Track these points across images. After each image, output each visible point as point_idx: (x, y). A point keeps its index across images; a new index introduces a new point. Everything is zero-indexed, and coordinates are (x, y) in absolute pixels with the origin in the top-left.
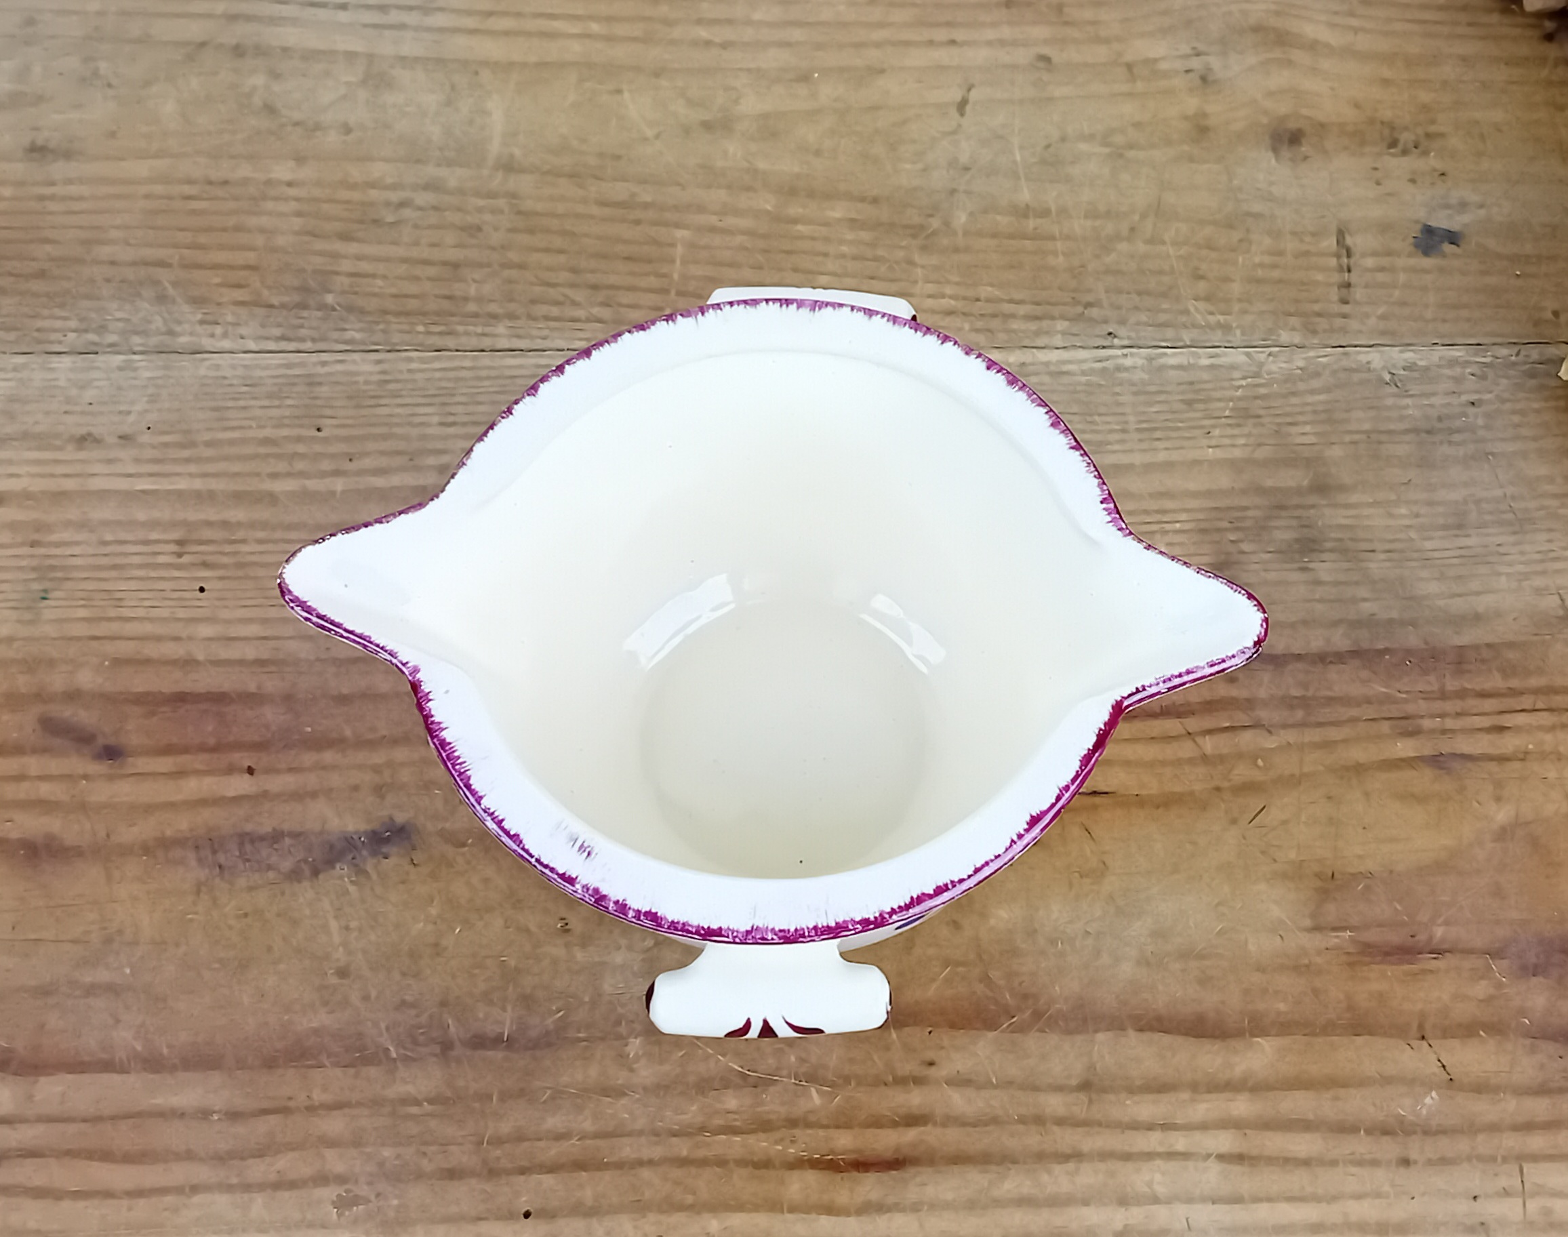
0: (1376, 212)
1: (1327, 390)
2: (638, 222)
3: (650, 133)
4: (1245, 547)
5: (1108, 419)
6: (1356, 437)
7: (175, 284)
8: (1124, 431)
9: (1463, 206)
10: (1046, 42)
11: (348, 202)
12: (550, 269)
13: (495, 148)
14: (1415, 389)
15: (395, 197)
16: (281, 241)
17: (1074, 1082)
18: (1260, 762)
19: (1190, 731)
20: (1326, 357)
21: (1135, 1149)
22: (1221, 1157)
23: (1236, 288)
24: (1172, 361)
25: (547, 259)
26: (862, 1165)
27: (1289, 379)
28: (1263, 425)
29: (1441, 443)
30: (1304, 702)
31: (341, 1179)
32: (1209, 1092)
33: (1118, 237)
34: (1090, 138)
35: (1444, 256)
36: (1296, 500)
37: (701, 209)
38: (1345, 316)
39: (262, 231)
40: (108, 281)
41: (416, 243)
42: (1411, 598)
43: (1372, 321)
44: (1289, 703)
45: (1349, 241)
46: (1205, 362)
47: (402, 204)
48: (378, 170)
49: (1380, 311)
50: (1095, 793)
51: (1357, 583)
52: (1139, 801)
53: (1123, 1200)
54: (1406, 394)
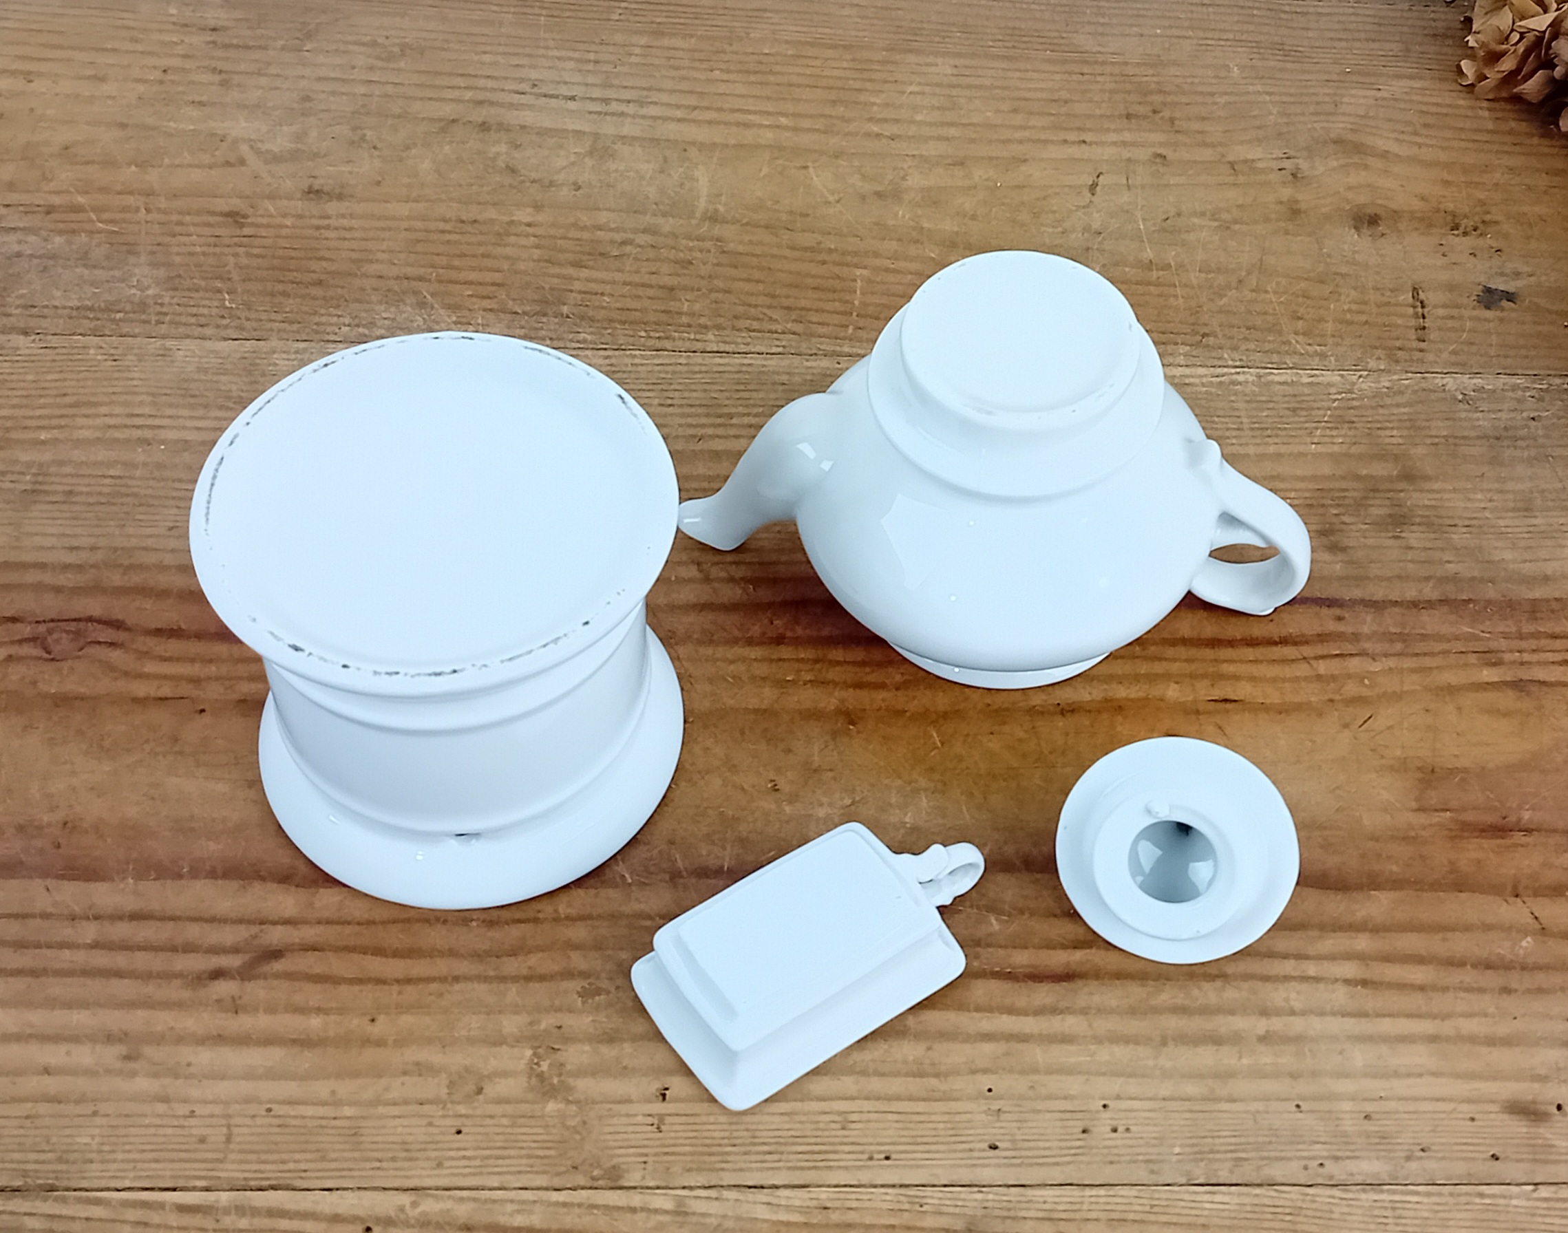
0: (1444, 276)
1: (1410, 404)
2: (824, 262)
3: (831, 199)
5: (1227, 420)
6: (1436, 440)
7: (432, 295)
8: (1238, 429)
9: (1517, 274)
10: (1161, 144)
11: (578, 239)
12: (752, 294)
13: (702, 204)
14: (1484, 407)
15: (618, 237)
16: (522, 266)
18: (1366, 681)
19: (1305, 655)
20: (1409, 381)
21: (1273, 973)
22: (1347, 982)
23: (1329, 327)
24: (1277, 379)
25: (748, 287)
26: (1037, 977)
27: (1377, 395)
28: (1356, 429)
29: (1508, 447)
30: (1402, 638)
31: (584, 975)
32: (1334, 931)
33: (1228, 287)
34: (1203, 214)
35: (1503, 310)
36: (1385, 486)
37: (876, 255)
38: (1421, 350)
39: (507, 258)
40: (375, 289)
41: (637, 272)
42: (1489, 562)
43: (1445, 355)
44: (1390, 638)
45: (1422, 296)
46: (1306, 380)
47: (624, 243)
48: (603, 217)
49: (1451, 348)
50: (1226, 701)
51: (1442, 549)
52: (1264, 708)
53: (1265, 1013)
54: (1476, 410)
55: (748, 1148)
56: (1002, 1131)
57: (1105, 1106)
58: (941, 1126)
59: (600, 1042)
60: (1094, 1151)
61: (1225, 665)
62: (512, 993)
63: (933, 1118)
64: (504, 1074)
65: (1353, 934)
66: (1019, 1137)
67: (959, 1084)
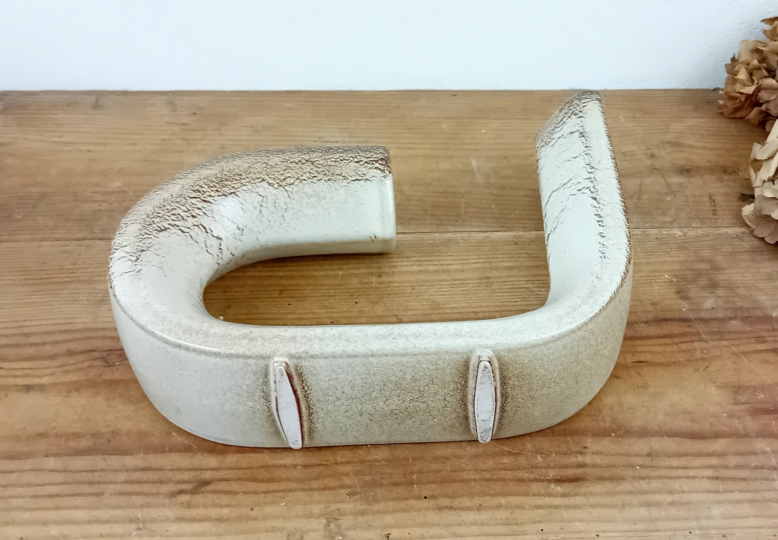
0: (722, 190)
1: (713, 240)
2: (447, 197)
4: (688, 286)
6: (726, 254)
17: (645, 453)
18: (705, 352)
19: (675, 342)
20: (711, 231)
21: (673, 475)
22: (709, 478)
23: (673, 211)
24: (652, 232)
26: (561, 480)
27: (697, 237)
28: (689, 250)
30: (718, 333)
32: (700, 456)
35: (750, 202)
36: (705, 273)
37: (470, 193)
38: (715, 219)
42: (755, 301)
43: (726, 220)
44: (714, 333)
45: (714, 198)
46: (664, 233)
49: (729, 217)
50: (640, 362)
51: (733, 297)
52: (659, 364)
53: (670, 492)
54: (744, 241)
57: (597, 535)
59: (358, 515)
61: (638, 347)
62: (316, 496)
64: (313, 531)
65: (709, 458)
67: (527, 528)
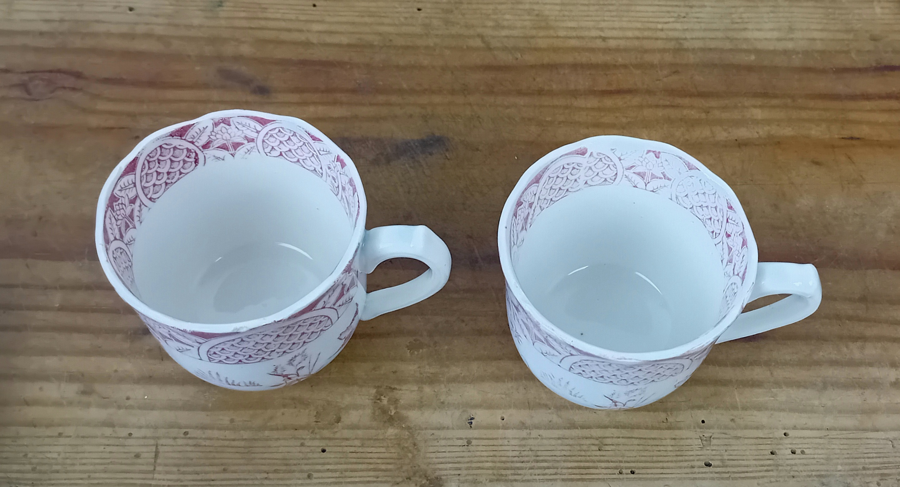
17: (857, 296)
31: (411, 333)
50: (852, 138)
52: (880, 144)
53: (894, 364)
55: (533, 464)
56: (714, 453)
57: (785, 434)
58: (670, 448)
59: (424, 382)
60: (780, 468)
61: (850, 113)
63: (664, 442)
64: (356, 406)
66: (726, 457)
67: (682, 416)
